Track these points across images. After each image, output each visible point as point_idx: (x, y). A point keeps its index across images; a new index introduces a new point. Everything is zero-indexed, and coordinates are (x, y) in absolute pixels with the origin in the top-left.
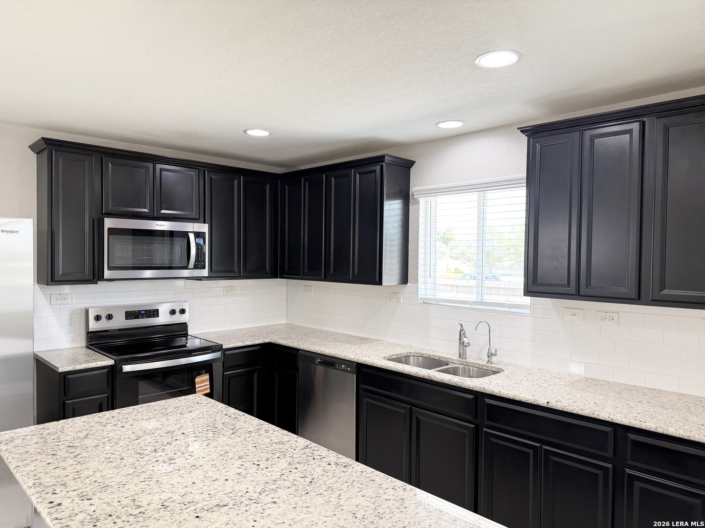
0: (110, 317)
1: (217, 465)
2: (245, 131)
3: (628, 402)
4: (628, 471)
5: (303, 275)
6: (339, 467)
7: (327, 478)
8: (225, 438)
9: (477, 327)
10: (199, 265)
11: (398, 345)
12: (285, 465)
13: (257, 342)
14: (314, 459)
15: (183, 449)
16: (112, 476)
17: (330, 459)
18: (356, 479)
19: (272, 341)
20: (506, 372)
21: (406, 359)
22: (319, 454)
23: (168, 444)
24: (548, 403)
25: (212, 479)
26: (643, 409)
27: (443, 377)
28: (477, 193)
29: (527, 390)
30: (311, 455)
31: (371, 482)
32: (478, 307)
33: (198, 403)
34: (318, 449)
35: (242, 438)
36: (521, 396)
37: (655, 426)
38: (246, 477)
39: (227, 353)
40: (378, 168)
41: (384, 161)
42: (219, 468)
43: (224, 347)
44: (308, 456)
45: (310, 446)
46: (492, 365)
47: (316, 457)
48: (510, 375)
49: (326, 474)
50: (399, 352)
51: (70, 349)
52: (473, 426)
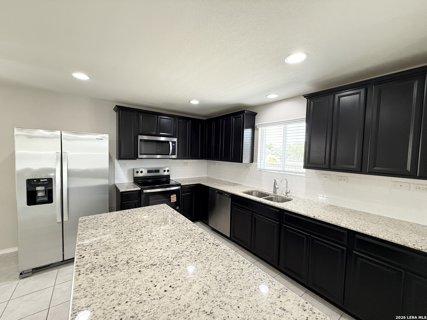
0: (142, 172)
1: (160, 240)
2: (189, 102)
3: (353, 218)
4: (355, 252)
5: (212, 159)
6: (214, 246)
7: (207, 252)
8: (168, 226)
9: (281, 181)
10: (173, 153)
11: (248, 187)
12: (190, 242)
13: (194, 183)
14: (203, 240)
15: (149, 230)
16: (114, 242)
17: (211, 241)
18: (220, 254)
19: (200, 183)
20: (294, 200)
21: (251, 193)
22: (207, 237)
23: (144, 227)
24: (314, 216)
25: (155, 248)
26: (362, 223)
27: (266, 202)
28: (283, 125)
29: (304, 209)
30: (203, 238)
31: (228, 256)
32: (282, 173)
33: (164, 208)
34: (206, 234)
35: (175, 226)
36: (301, 212)
37: (371, 233)
38: (170, 248)
39: (183, 187)
40: (242, 116)
41: (244, 113)
42: (160, 242)
43: (182, 185)
44: (201, 238)
45: (203, 233)
46: (288, 197)
47: (204, 239)
48: (296, 202)
49: (207, 250)
50: (249, 190)
51: (128, 183)
52: (279, 223)
